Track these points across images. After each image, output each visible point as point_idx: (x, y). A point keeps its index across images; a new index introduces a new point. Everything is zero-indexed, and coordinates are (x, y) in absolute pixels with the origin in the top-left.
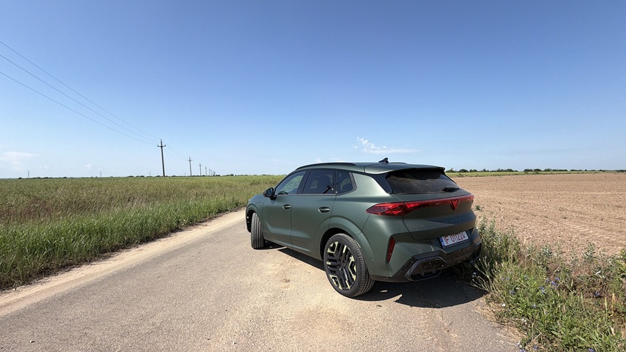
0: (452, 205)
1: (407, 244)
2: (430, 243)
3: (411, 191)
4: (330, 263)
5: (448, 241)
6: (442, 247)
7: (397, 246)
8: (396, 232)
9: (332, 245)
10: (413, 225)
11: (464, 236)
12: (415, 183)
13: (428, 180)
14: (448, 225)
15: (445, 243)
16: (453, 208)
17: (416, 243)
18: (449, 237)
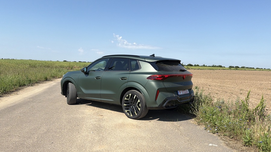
0: (183, 77)
1: (164, 93)
2: (173, 93)
3: (166, 70)
4: (126, 105)
5: (181, 93)
6: (178, 95)
7: (160, 94)
8: (160, 87)
9: (127, 96)
10: (167, 85)
11: (187, 92)
12: (168, 67)
13: (174, 66)
14: (181, 86)
15: (179, 94)
16: (184, 79)
17: (168, 92)
18: (181, 91)
